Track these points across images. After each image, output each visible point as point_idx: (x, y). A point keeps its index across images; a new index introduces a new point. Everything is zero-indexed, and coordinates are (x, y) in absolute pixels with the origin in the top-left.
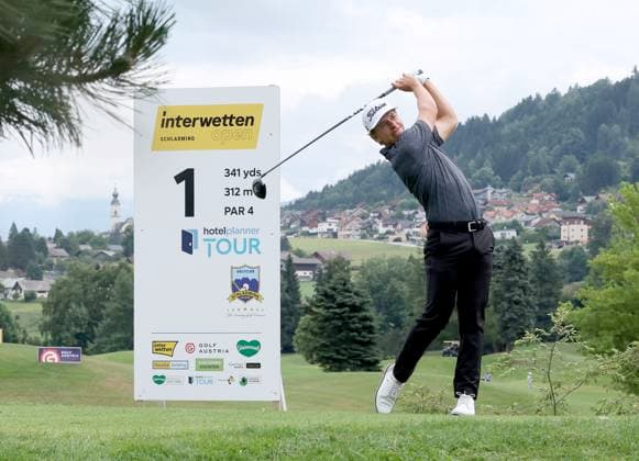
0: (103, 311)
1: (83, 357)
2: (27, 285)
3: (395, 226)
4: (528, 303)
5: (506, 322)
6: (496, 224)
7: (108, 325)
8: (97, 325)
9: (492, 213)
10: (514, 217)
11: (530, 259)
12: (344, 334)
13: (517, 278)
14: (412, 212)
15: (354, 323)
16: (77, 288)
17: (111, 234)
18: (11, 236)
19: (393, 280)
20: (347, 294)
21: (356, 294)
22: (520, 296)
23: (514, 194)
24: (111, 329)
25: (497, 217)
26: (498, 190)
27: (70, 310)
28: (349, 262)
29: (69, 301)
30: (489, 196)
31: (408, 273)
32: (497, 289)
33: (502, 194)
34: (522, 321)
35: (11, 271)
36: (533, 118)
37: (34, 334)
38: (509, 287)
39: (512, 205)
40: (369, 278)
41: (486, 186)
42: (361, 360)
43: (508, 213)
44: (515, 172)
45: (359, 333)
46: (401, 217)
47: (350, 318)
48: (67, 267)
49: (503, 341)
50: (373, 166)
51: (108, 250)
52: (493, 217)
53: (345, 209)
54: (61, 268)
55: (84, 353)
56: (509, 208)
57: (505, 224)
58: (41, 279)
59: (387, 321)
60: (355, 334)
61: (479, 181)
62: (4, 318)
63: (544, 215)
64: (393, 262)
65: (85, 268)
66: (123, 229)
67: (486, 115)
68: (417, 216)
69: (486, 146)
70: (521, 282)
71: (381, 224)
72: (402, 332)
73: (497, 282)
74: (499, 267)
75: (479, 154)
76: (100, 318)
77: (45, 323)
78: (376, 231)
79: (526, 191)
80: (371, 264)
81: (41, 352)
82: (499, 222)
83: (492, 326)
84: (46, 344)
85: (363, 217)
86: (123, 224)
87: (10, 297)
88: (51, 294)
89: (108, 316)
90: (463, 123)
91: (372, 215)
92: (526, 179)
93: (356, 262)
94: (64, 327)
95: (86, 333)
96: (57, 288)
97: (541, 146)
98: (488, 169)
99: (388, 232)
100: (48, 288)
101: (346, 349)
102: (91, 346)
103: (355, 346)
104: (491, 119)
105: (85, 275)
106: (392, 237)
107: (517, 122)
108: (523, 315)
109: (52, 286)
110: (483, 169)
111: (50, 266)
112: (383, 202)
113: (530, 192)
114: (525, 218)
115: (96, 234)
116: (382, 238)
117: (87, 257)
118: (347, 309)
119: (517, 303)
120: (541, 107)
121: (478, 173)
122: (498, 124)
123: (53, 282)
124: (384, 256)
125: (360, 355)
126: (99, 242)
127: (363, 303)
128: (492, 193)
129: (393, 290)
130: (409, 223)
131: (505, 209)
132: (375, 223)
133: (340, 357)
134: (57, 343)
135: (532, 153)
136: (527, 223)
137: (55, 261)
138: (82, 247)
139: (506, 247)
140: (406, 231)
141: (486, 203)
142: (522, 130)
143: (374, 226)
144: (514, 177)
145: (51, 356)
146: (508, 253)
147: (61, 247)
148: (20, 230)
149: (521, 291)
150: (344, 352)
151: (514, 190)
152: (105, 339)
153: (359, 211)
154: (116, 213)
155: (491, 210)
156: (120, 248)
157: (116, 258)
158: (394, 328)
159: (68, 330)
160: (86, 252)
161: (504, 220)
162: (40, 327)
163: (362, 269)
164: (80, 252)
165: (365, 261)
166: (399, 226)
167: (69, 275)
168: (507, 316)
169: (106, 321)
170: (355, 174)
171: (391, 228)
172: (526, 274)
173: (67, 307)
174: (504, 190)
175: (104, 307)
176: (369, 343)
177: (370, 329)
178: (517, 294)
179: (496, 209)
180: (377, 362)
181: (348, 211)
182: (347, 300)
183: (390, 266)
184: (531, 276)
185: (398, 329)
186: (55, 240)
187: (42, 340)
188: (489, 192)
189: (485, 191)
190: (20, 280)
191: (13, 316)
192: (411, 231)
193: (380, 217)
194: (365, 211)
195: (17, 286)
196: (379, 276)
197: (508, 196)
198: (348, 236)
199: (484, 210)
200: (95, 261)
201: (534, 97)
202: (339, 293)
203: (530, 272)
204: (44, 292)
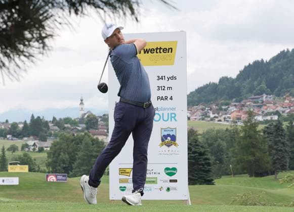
0: (77, 156)
1: (68, 179)
2: (39, 144)
3: (218, 114)
4: (286, 151)
5: (275, 160)
6: (268, 113)
7: (79, 163)
8: (73, 163)
9: (266, 107)
10: (277, 109)
11: (286, 130)
12: (195, 166)
13: (280, 138)
14: (227, 107)
15: (201, 161)
16: (64, 145)
17: (80, 119)
18: (31, 120)
19: (219, 140)
20: (198, 147)
21: (202, 147)
22: (281, 147)
23: (276, 98)
24: (80, 165)
25: (269, 109)
26: (269, 96)
27: (61, 156)
28: (196, 132)
29: (60, 152)
30: (264, 99)
31: (225, 137)
32: (270, 144)
33: (271, 98)
34: (282, 160)
35: (32, 137)
36: (285, 60)
37: (43, 168)
38: (276, 143)
39: (276, 103)
40: (207, 139)
41: (263, 94)
42: (204, 180)
43: (274, 108)
44: (277, 87)
45: (203, 166)
46: (221, 109)
47: (199, 159)
48: (59, 135)
49: (274, 169)
50: (207, 84)
51: (79, 127)
52: (266, 109)
53: (193, 106)
54: (56, 136)
55: (68, 177)
56: (274, 105)
57: (273, 113)
58: (46, 141)
59: (216, 160)
60: (201, 166)
61: (259, 92)
62: (29, 160)
63: (292, 108)
64: (218, 132)
65: (68, 135)
66: (86, 116)
67: (262, 59)
68: (229, 109)
69: (263, 74)
70: (282, 141)
71: (211, 113)
72: (223, 166)
73: (270, 140)
74: (271, 133)
75: (259, 79)
76: (75, 160)
77: (49, 163)
78: (209, 117)
79: (282, 96)
80: (208, 132)
81: (47, 176)
82: (269, 111)
83: (268, 163)
84: (49, 172)
85: (203, 110)
86: (85, 114)
87: (31, 150)
88: (51, 148)
89: (79, 158)
90: (251, 63)
91: (207, 109)
92: (282, 90)
93: (200, 132)
94: (58, 164)
95: (68, 167)
96: (54, 145)
97: (289, 75)
98: (264, 85)
99: (215, 117)
100: (50, 145)
101: (197, 174)
102: (71, 173)
103: (201, 172)
104: (265, 61)
105: (68, 139)
106: (217, 119)
107: (277, 62)
108: (283, 157)
109: (52, 144)
110: (261, 86)
111: (50, 135)
112: (212, 102)
113: (284, 96)
114: (282, 109)
115: (73, 119)
116: (212, 120)
117: (68, 130)
118: (197, 154)
119: (280, 150)
120: (289, 55)
121: (259, 87)
122: (268, 64)
123: (52, 142)
124: (214, 128)
125: (204, 177)
126: (74, 123)
127: (205, 151)
128: (266, 97)
129: (219, 145)
130: (225, 112)
131: (272, 105)
132: (209, 112)
133: (194, 178)
134: (55, 172)
135: (285, 77)
136: (283, 112)
137: (53, 132)
138: (66, 125)
139: (274, 124)
140: (224, 116)
141: (263, 102)
142: (280, 66)
143: (208, 114)
144: (277, 90)
145: (52, 178)
146: (275, 126)
147: (56, 125)
148: (36, 117)
149: (282, 145)
150: (196, 176)
151: (276, 96)
152: (77, 170)
153: (201, 107)
154: (82, 109)
155: (265, 105)
156: (84, 126)
157: (82, 131)
158: (219, 164)
159: (59, 165)
160: (68, 128)
161: (272, 110)
162: (46, 164)
163: (203, 135)
164: (65, 127)
165: (205, 132)
166: (220, 114)
167: (60, 139)
168: (276, 157)
169: (78, 161)
170: (198, 89)
171: (216, 115)
172: (284, 136)
173: (59, 155)
174: (271, 96)
175: (77, 154)
176: (209, 171)
177: (209, 164)
178: (280, 147)
179: (268, 105)
180: (212, 180)
181: (195, 107)
182: (197, 150)
183: (217, 134)
184: (287, 138)
185: (221, 164)
186: (53, 122)
187: (47, 171)
188: (264, 97)
189: (263, 97)
190: (36, 141)
191: (33, 159)
192: (226, 116)
193: (211, 110)
194: (204, 107)
195: (34, 145)
196: (212, 138)
197: (274, 99)
198: (195, 119)
199: (262, 106)
200: (72, 132)
201: (286, 50)
202: (193, 146)
203: (286, 136)
204: (48, 147)
